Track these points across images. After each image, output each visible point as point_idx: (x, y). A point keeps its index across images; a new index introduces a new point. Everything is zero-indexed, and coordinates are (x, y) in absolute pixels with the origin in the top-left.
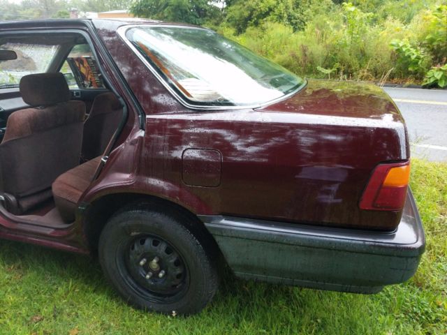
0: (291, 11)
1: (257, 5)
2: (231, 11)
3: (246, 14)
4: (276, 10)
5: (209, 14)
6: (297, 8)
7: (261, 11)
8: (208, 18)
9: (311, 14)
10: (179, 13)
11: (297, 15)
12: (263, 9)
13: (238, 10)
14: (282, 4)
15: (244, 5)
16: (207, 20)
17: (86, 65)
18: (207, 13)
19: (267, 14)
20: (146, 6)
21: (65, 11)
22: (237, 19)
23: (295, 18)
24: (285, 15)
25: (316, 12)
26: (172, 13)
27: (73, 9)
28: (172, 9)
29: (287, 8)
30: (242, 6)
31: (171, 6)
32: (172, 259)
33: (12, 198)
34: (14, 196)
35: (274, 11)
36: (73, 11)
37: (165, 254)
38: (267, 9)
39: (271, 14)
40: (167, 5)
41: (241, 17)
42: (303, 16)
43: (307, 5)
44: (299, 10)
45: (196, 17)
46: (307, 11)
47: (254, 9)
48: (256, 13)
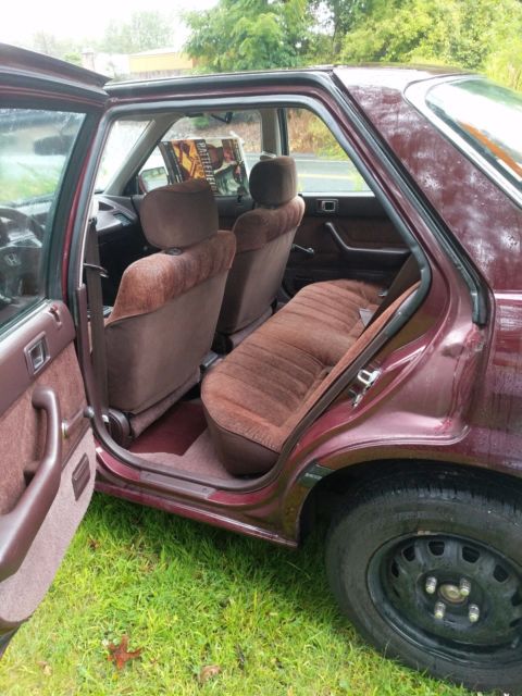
0: (457, 34)
1: (398, 27)
2: (350, 41)
3: (378, 45)
4: (431, 35)
5: (314, 49)
6: (468, 28)
7: (404, 38)
8: (312, 56)
9: (495, 39)
10: (263, 48)
11: (469, 42)
12: (408, 35)
13: (364, 38)
14: (441, 24)
15: (374, 29)
16: (310, 59)
17: (193, 153)
18: (310, 46)
19: (415, 43)
20: (209, 40)
21: (74, 54)
22: (362, 54)
23: (463, 49)
24: (447, 43)
25: (504, 33)
26: (252, 50)
27: (85, 50)
28: (253, 43)
29: (450, 29)
30: (370, 30)
31: (251, 37)
32: (506, 590)
33: (120, 418)
34: (125, 414)
35: (427, 38)
36: (87, 54)
37: (494, 580)
38: (416, 35)
39: (421, 42)
40: (243, 37)
41: (369, 50)
42: (477, 44)
43: (486, 22)
44: (470, 32)
45: (291, 55)
46: (485, 34)
47: (392, 36)
48: (395, 42)
